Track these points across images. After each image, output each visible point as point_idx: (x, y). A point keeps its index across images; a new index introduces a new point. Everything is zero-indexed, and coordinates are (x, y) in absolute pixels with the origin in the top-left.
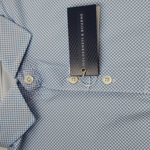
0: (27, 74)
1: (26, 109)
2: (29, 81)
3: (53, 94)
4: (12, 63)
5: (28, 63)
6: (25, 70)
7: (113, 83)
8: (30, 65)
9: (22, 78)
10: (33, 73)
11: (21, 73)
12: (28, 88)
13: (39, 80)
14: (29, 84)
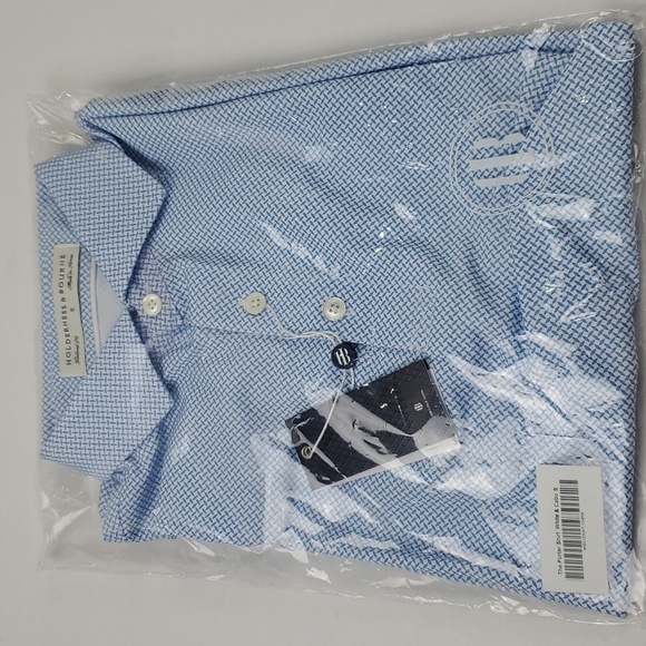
3: (201, 339)
7: (349, 318)
11: (138, 291)
13: (179, 306)
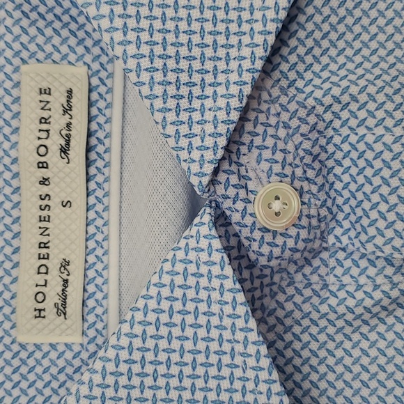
0: (264, 176)
1: (264, 375)
2: (277, 214)
4: (196, 104)
5: (273, 111)
6: (254, 150)
8: (286, 126)
9: (242, 193)
10: (299, 172)
11: (234, 168)
12: (266, 249)
14: (275, 233)
